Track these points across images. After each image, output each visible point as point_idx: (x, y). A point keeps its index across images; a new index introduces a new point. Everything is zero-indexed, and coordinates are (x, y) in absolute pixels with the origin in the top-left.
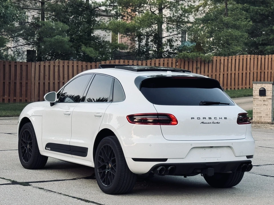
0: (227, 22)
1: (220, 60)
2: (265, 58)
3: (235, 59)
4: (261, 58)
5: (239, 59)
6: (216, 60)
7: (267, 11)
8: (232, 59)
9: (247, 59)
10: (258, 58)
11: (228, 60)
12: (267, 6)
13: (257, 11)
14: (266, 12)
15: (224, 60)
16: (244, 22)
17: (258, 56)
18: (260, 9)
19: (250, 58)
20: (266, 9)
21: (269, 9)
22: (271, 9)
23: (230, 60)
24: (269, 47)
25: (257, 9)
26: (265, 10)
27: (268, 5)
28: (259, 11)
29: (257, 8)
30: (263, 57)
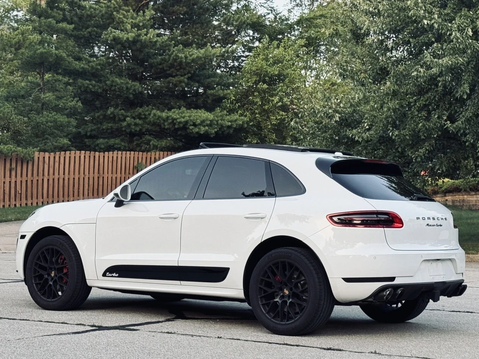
0: (49, 100)
1: (44, 158)
2: (104, 156)
3: (65, 157)
4: (99, 156)
5: (70, 157)
6: (39, 158)
7: (100, 88)
8: (60, 157)
9: (80, 157)
10: (94, 157)
11: (54, 157)
12: (100, 81)
13: (87, 87)
14: (99, 90)
15: (49, 157)
16: (70, 102)
17: (95, 153)
18: (91, 84)
19: (85, 156)
20: (98, 84)
21: (104, 84)
22: (106, 84)
23: (57, 159)
24: (101, 140)
25: (88, 84)
26: (98, 86)
27: (102, 79)
28: (91, 87)
29: (87, 82)
30: (102, 154)
